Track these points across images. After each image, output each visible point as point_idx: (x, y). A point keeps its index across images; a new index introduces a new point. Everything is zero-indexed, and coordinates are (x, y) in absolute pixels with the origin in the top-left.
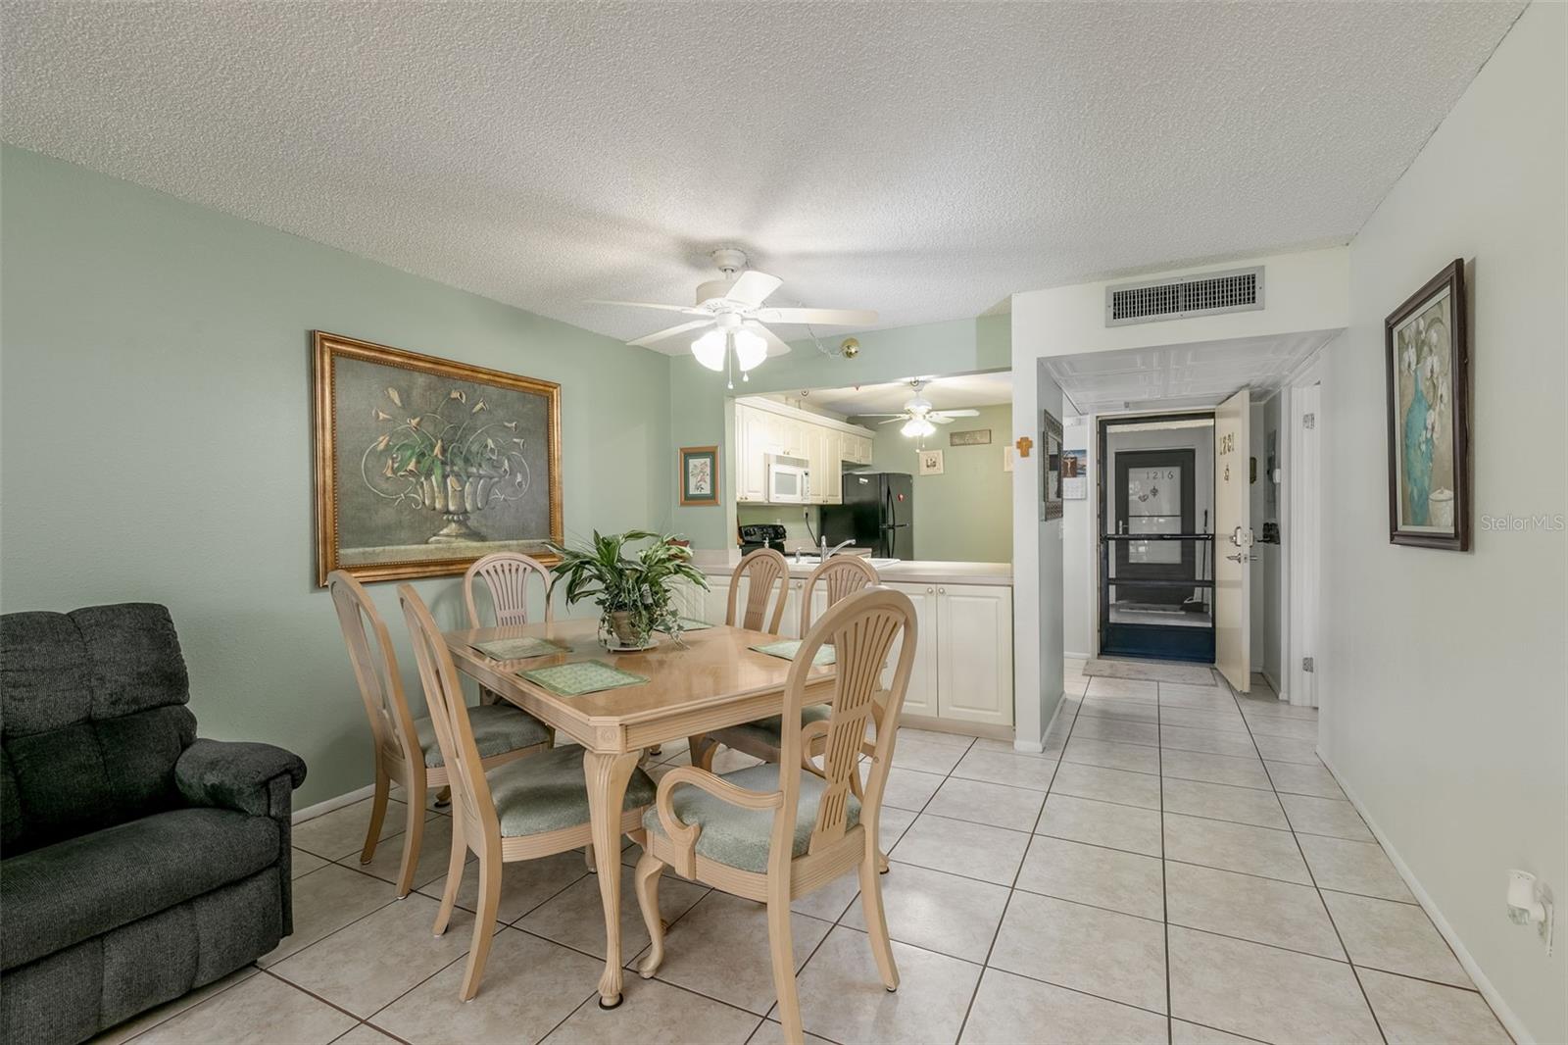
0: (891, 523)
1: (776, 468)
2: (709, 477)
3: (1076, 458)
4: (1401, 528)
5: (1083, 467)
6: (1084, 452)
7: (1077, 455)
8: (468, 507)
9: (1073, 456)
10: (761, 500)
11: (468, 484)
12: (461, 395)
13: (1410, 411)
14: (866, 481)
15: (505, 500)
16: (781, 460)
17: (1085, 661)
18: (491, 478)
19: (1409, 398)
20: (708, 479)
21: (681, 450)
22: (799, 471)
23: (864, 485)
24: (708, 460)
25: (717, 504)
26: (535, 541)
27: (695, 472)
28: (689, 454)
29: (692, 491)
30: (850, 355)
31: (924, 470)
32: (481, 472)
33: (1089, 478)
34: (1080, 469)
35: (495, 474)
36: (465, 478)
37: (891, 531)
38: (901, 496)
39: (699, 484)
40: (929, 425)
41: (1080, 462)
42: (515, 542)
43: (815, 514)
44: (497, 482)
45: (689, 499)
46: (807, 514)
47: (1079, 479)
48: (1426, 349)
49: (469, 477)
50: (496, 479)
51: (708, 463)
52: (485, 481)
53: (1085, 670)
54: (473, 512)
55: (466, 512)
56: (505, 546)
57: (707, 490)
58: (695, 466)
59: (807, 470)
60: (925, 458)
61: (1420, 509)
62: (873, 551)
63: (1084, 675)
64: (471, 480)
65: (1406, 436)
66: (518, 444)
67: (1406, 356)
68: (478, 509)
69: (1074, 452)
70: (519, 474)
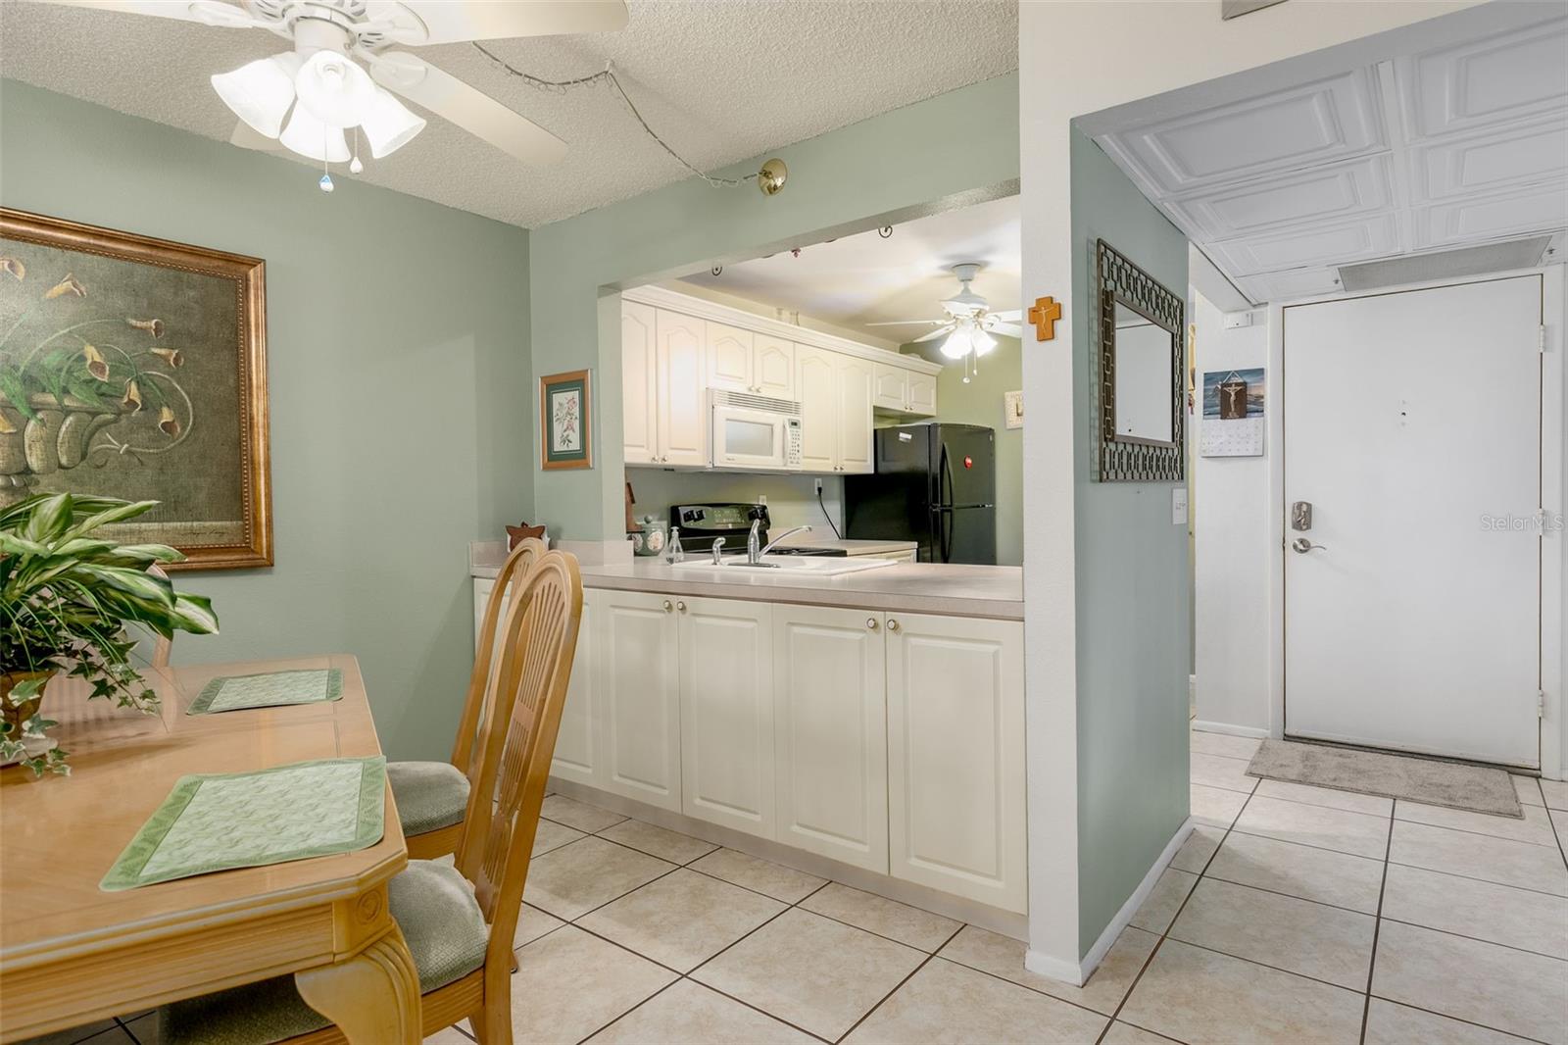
0: (947, 502)
1: (724, 411)
2: (578, 421)
3: (1244, 384)
5: (1258, 398)
6: (1260, 372)
7: (1247, 379)
8: (34, 462)
9: (1240, 381)
10: (700, 464)
11: (32, 422)
12: (11, 265)
14: (909, 437)
15: (128, 452)
16: (736, 399)
17: (1256, 745)
18: (94, 414)
20: (576, 424)
21: (542, 378)
22: (779, 419)
23: (905, 444)
24: (576, 394)
25: (587, 467)
26: (208, 524)
27: (560, 415)
28: (554, 385)
29: (558, 447)
30: (773, 189)
31: (1013, 422)
32: (67, 402)
33: (1269, 419)
34: (1254, 403)
35: (104, 407)
36: (25, 412)
37: (947, 515)
38: (969, 461)
39: (567, 438)
40: (988, 337)
41: (1253, 391)
42: (155, 526)
43: (837, 490)
44: (106, 423)
45: (557, 460)
46: (820, 490)
47: (1251, 422)
49: (35, 411)
50: (109, 417)
51: (577, 400)
52: (79, 420)
53: (1253, 763)
54: (47, 471)
55: (27, 471)
56: (132, 532)
57: (575, 446)
58: (561, 404)
59: (795, 418)
60: (1014, 402)
62: (919, 547)
63: (1251, 774)
64: (40, 415)
66: (165, 358)
68: (61, 466)
69: (1242, 373)
70: (165, 410)
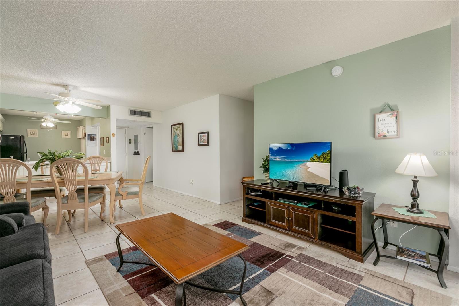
0: (25, 152)
4: (173, 150)
5: (96, 139)
6: (96, 135)
13: (175, 137)
14: (14, 138)
19: (175, 135)
31: (29, 135)
33: (97, 141)
37: (25, 155)
48: (177, 130)
60: (30, 131)
61: (176, 148)
65: (174, 139)
67: (174, 130)
